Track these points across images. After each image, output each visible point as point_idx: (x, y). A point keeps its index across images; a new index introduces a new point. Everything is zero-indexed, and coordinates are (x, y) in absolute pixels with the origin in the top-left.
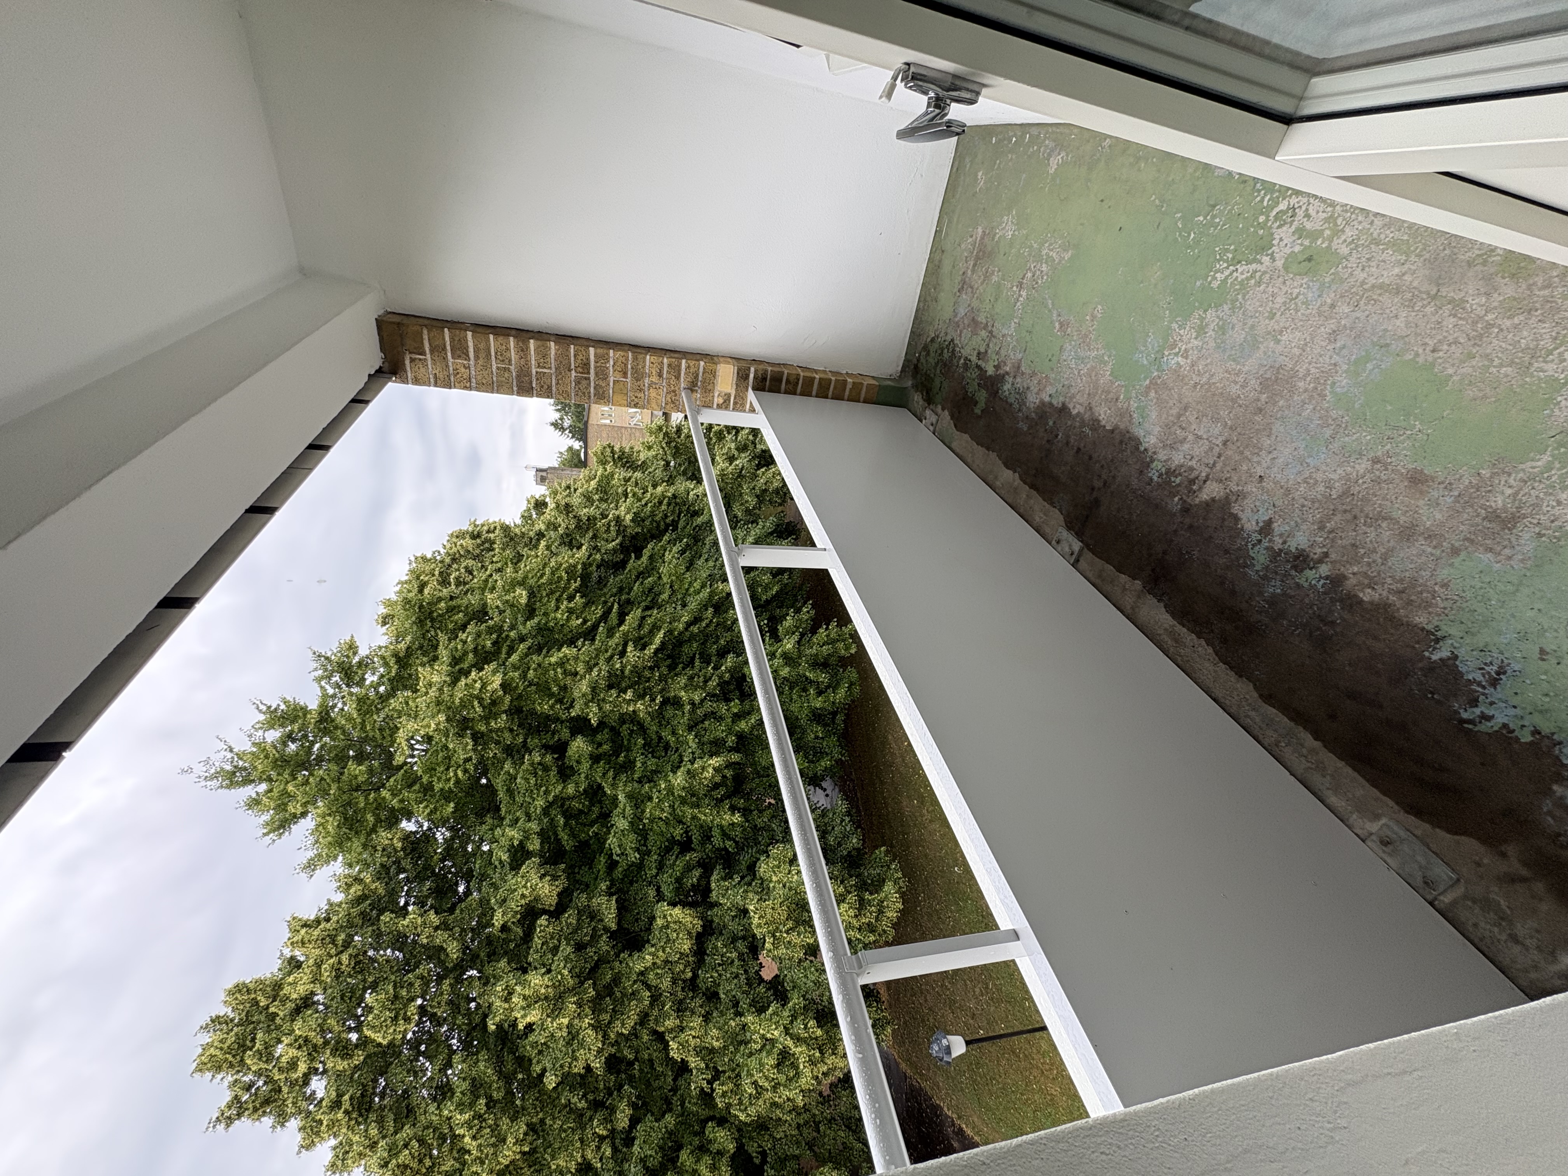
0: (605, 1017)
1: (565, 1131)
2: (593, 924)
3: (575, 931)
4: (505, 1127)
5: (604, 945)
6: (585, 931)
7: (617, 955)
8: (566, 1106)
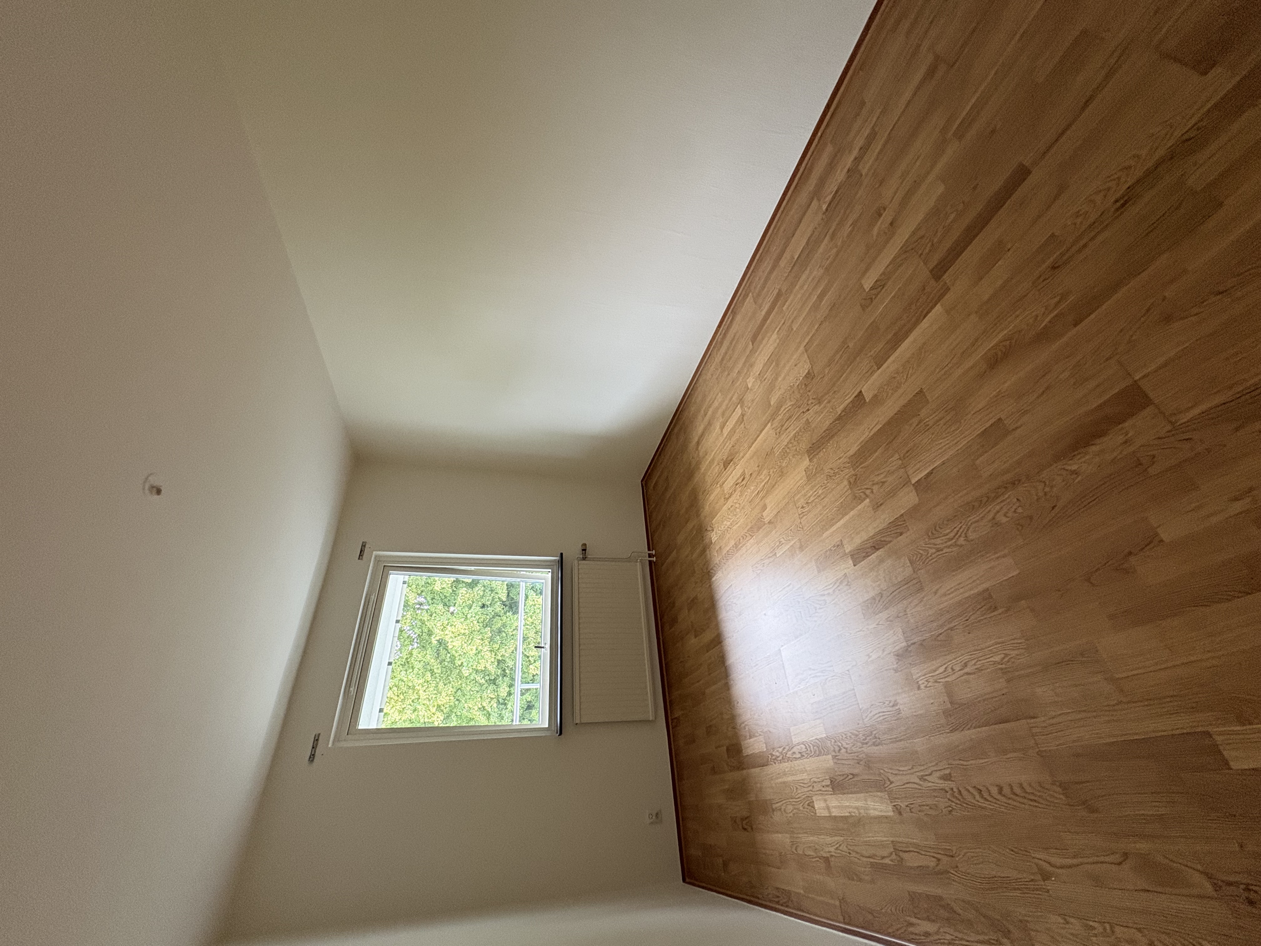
0: (496, 646)
1: (472, 691)
2: (492, 595)
3: (482, 597)
4: (441, 687)
5: (498, 607)
6: (488, 598)
7: (505, 613)
8: (473, 680)
